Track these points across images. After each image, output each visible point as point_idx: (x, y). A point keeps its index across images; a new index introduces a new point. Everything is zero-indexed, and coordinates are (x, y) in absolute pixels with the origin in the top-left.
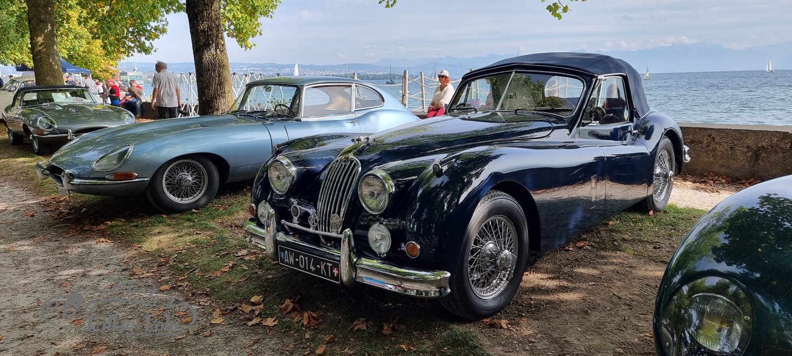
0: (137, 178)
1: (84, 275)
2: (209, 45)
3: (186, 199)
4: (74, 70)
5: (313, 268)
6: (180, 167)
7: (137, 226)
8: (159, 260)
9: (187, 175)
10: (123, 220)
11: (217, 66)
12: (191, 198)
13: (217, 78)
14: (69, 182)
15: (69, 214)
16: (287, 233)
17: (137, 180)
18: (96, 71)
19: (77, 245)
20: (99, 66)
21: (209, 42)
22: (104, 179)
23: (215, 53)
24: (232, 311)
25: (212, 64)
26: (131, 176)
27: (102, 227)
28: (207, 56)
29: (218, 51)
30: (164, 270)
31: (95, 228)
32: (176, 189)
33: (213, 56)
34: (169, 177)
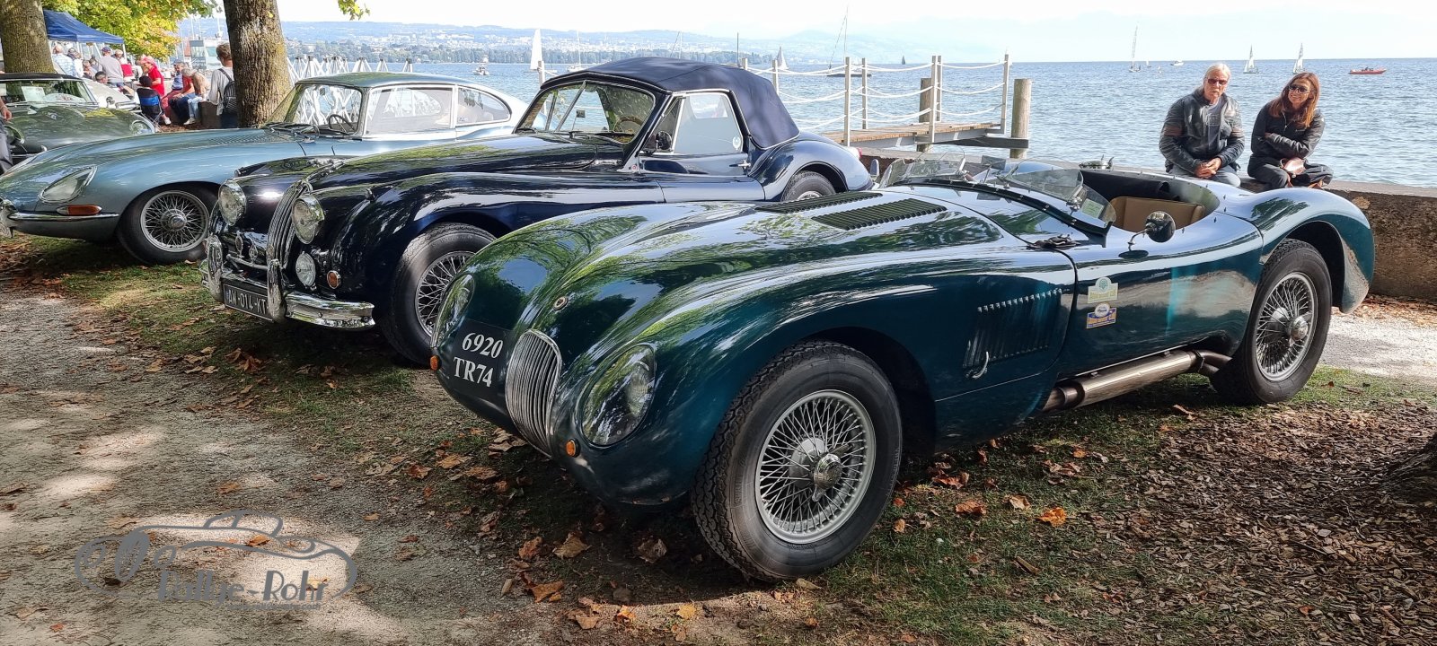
0: (100, 213)
1: (17, 330)
2: (250, 19)
3: (178, 246)
4: (92, 36)
5: (251, 307)
6: (168, 201)
7: (103, 279)
8: (116, 316)
9: (179, 213)
10: (88, 272)
11: (264, 52)
12: (185, 244)
13: (264, 71)
14: (8, 217)
15: (18, 266)
16: (235, 271)
17: (101, 216)
18: (137, 39)
19: (19, 300)
20: (140, 29)
21: (249, 14)
22: (55, 213)
23: (260, 32)
24: (176, 361)
25: (255, 50)
26: (91, 210)
27: (58, 281)
28: (248, 35)
29: (265, 28)
30: (118, 326)
31: (48, 282)
32: (162, 230)
33: (257, 36)
34: (151, 214)
